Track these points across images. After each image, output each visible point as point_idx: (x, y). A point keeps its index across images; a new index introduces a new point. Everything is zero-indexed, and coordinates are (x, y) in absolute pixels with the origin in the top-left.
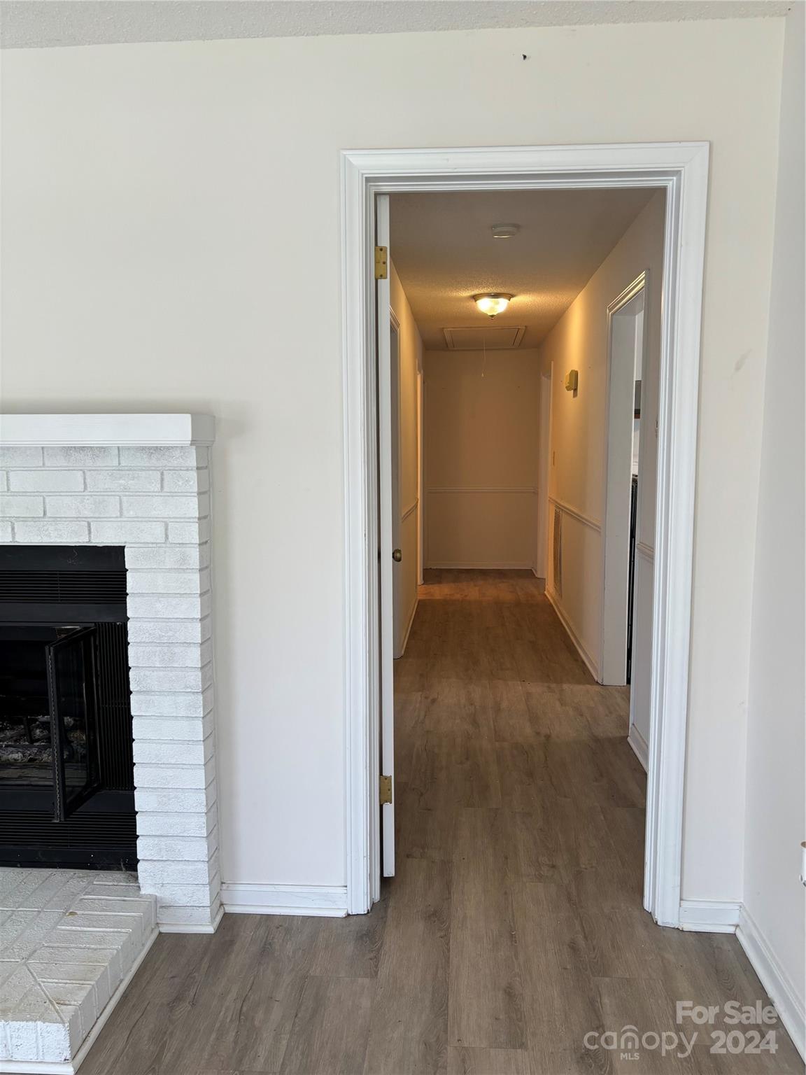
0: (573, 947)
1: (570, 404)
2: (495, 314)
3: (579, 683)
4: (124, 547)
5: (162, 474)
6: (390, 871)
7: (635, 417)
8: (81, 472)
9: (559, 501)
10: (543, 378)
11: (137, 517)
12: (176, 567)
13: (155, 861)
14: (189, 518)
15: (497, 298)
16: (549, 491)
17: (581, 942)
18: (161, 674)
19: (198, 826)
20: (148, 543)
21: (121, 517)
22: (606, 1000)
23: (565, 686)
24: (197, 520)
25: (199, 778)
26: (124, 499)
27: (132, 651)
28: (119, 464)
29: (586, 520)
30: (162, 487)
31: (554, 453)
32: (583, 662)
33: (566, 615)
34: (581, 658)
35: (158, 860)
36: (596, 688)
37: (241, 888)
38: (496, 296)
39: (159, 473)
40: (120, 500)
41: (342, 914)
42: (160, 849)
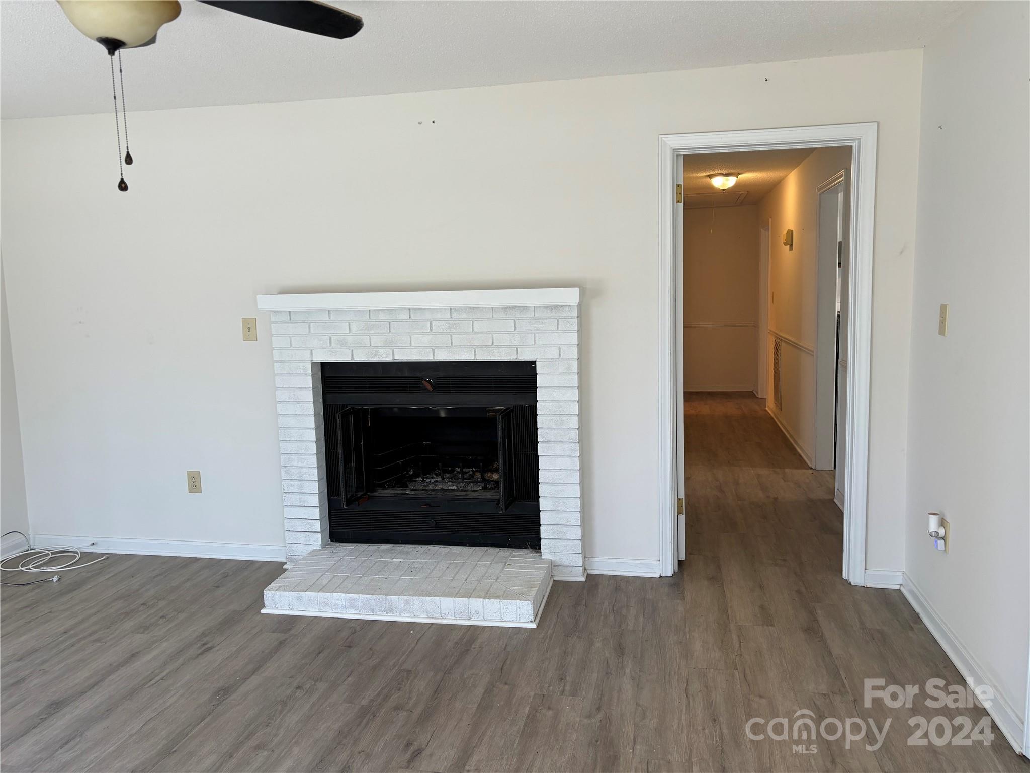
0: (799, 592)
1: (787, 256)
2: (726, 188)
3: (797, 468)
4: (536, 361)
5: (558, 320)
6: (683, 557)
7: (839, 267)
8: (513, 321)
9: (778, 333)
10: (762, 230)
11: (543, 345)
12: (564, 372)
13: (550, 539)
14: (572, 345)
15: (728, 176)
16: (769, 325)
17: (803, 589)
18: (556, 432)
19: (576, 519)
20: (549, 359)
21: (534, 345)
22: (819, 612)
23: (787, 470)
24: (576, 346)
25: (576, 491)
26: (537, 335)
27: (539, 419)
28: (534, 315)
29: (801, 346)
30: (558, 328)
31: (773, 293)
32: (800, 456)
33: (784, 422)
34: (798, 453)
35: (552, 539)
36: (811, 471)
37: (597, 560)
38: (727, 175)
39: (556, 320)
40: (534, 335)
41: (657, 576)
42: (554, 532)
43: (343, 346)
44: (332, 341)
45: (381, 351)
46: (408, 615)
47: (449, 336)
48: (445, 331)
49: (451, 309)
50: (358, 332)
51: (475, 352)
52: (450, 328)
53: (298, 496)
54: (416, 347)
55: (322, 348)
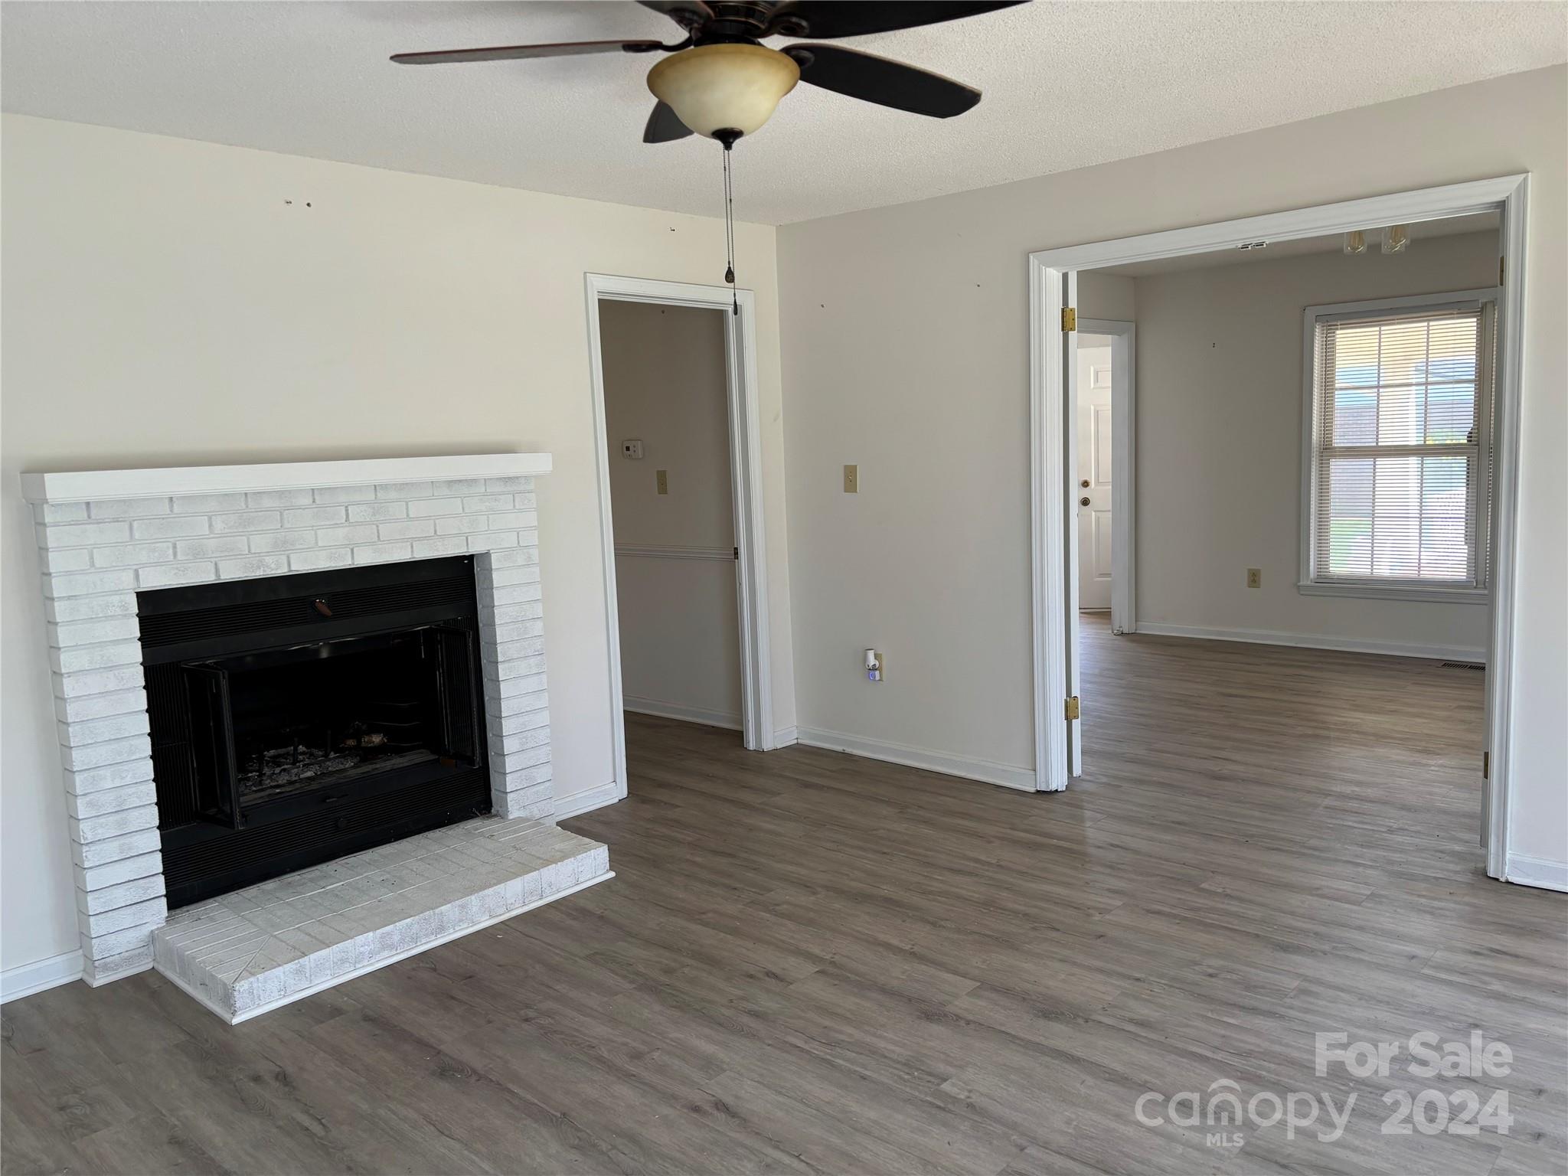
4: (491, 553)
8: (460, 499)
11: (499, 530)
12: (524, 564)
13: (518, 790)
14: (532, 527)
20: (506, 548)
21: (488, 530)
24: (536, 529)
26: (490, 517)
27: (499, 631)
28: (486, 491)
30: (514, 506)
35: (521, 789)
39: (512, 496)
42: (522, 780)
43: (199, 557)
44: (179, 550)
45: (269, 560)
46: (466, 925)
47: (375, 526)
48: (368, 520)
49: (375, 486)
50: (227, 531)
51: (412, 547)
52: (374, 514)
53: (116, 844)
54: (324, 548)
55: (157, 564)
